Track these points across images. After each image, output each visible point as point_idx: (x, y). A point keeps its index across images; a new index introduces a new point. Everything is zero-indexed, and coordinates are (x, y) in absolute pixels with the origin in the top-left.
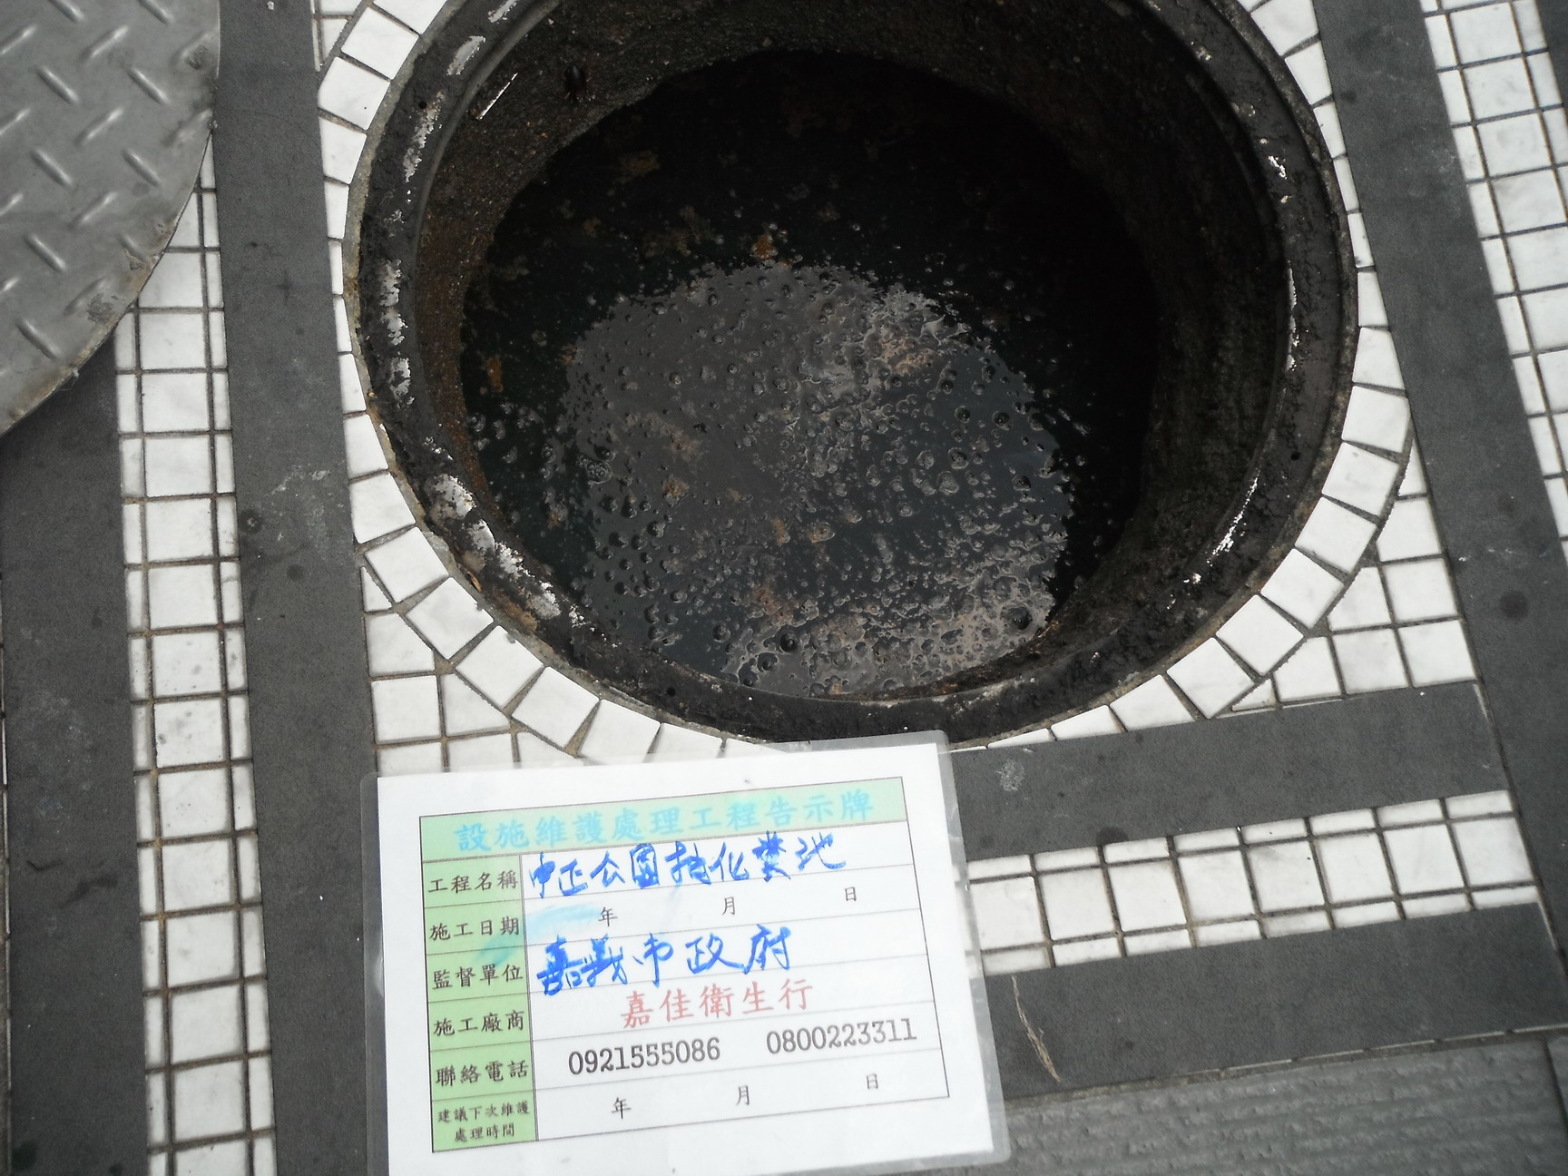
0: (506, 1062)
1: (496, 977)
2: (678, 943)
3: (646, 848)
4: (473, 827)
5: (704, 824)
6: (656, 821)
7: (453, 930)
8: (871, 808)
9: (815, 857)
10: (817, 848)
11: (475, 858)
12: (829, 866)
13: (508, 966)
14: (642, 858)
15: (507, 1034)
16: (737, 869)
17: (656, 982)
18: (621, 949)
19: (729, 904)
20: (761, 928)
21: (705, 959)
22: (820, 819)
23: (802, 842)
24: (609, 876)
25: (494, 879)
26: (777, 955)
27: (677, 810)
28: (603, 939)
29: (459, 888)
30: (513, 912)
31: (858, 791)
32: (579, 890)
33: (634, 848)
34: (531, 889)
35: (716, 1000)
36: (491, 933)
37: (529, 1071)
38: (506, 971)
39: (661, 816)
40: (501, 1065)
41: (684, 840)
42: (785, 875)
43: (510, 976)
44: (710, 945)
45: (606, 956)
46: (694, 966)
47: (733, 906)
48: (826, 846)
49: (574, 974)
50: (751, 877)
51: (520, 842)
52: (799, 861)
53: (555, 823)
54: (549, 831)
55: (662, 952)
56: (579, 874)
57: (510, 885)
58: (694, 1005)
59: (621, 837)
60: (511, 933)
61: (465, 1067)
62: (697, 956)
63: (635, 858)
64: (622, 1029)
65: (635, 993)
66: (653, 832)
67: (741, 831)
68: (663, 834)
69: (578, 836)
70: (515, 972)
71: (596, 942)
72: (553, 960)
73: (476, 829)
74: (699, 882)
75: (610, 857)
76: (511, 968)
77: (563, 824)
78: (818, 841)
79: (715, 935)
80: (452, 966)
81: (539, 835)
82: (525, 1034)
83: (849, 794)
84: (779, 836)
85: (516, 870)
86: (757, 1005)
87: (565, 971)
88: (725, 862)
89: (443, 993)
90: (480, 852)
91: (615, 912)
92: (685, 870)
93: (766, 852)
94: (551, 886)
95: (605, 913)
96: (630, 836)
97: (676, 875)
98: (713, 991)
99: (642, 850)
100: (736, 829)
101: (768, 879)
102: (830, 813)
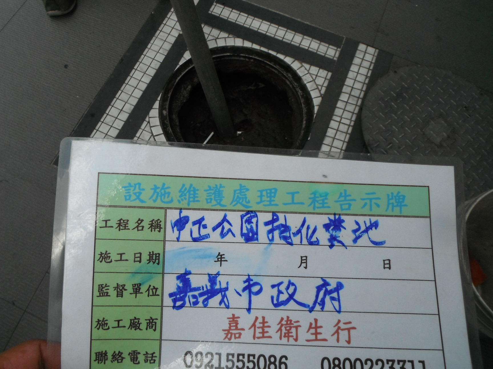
0: (143, 352)
1: (142, 293)
2: (266, 283)
3: (252, 214)
4: (135, 185)
5: (293, 203)
6: (261, 196)
7: (114, 256)
8: (406, 205)
9: (365, 236)
10: (366, 231)
11: (135, 207)
12: (373, 242)
13: (150, 286)
14: (249, 221)
15: (145, 333)
16: (311, 237)
17: (249, 310)
18: (227, 283)
19: (304, 260)
20: (324, 280)
21: (283, 297)
22: (371, 209)
23: (357, 223)
24: (225, 231)
25: (146, 224)
26: (334, 302)
27: (276, 190)
28: (216, 274)
29: (121, 228)
30: (157, 249)
31: (399, 193)
32: (204, 239)
33: (244, 213)
34: (171, 234)
35: (288, 328)
36: (140, 261)
37: (157, 359)
38: (148, 290)
39: (264, 193)
40: (139, 353)
41: (279, 212)
42: (343, 245)
43: (151, 293)
44: (288, 288)
45: (217, 287)
46: (275, 302)
47: (306, 263)
48: (374, 228)
49: (194, 297)
50: (321, 243)
51: (166, 200)
52: (353, 237)
53: (192, 189)
54: (188, 194)
55: (255, 289)
56: (205, 227)
57: (157, 230)
58: (273, 330)
59: (236, 204)
60: (154, 263)
61: (115, 352)
62: (278, 296)
63: (244, 220)
64: (222, 340)
65: (233, 315)
66: (258, 203)
67: (317, 211)
68: (265, 205)
69: (207, 200)
70: (154, 290)
71: (211, 276)
72: (181, 285)
73: (137, 186)
74: (285, 243)
75: (227, 218)
76: (152, 287)
77: (198, 190)
78: (368, 224)
79: (292, 281)
80: (112, 281)
81: (180, 196)
82: (157, 334)
83: (392, 193)
84: (343, 217)
85: (162, 220)
86: (316, 337)
87: (189, 294)
88: (304, 231)
89: (104, 300)
90: (137, 203)
91: (226, 257)
92: (276, 233)
93: (332, 227)
94: (185, 234)
95: (219, 257)
96: (241, 204)
97: (270, 236)
98: (287, 321)
99: (249, 215)
100: (314, 209)
101: (331, 246)
102: (378, 206)
